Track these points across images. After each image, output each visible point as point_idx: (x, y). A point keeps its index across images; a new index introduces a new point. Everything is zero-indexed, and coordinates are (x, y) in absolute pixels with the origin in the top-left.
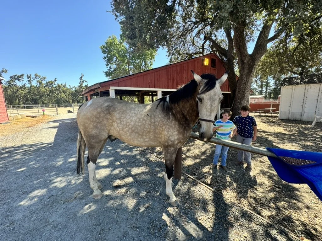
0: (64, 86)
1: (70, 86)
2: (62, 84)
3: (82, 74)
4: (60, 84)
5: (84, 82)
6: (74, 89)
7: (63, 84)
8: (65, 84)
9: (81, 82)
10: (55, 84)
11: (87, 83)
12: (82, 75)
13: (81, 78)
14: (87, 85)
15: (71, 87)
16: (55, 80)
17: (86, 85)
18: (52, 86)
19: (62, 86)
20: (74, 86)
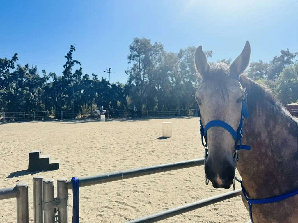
0: (33, 72)
1: (44, 71)
2: (27, 66)
3: (72, 46)
4: (23, 66)
5: (75, 63)
6: (51, 80)
7: (30, 67)
8: (34, 67)
9: (67, 63)
10: (13, 68)
11: (81, 66)
12: (72, 48)
13: (69, 56)
14: (81, 69)
15: (47, 74)
16: (15, 58)
17: (79, 69)
18: (8, 71)
19: (27, 72)
20: (53, 72)
